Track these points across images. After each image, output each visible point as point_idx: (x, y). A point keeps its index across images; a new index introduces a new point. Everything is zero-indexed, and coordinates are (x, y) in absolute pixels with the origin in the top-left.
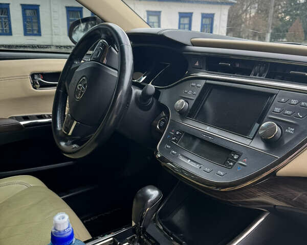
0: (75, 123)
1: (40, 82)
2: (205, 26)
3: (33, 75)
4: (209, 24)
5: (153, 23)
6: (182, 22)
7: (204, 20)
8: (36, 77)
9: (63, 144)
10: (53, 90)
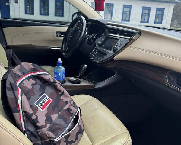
0: (68, 47)
1: (59, 35)
2: (158, 15)
3: (57, 32)
4: (161, 15)
5: (126, 12)
6: (144, 12)
7: (158, 12)
8: (58, 33)
9: (64, 54)
10: (63, 38)
